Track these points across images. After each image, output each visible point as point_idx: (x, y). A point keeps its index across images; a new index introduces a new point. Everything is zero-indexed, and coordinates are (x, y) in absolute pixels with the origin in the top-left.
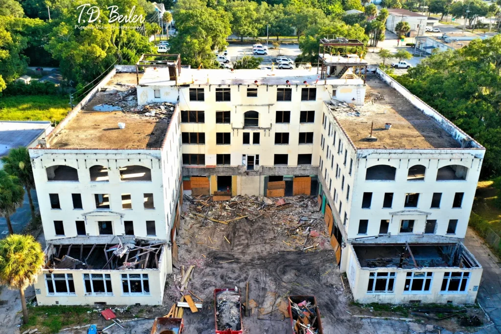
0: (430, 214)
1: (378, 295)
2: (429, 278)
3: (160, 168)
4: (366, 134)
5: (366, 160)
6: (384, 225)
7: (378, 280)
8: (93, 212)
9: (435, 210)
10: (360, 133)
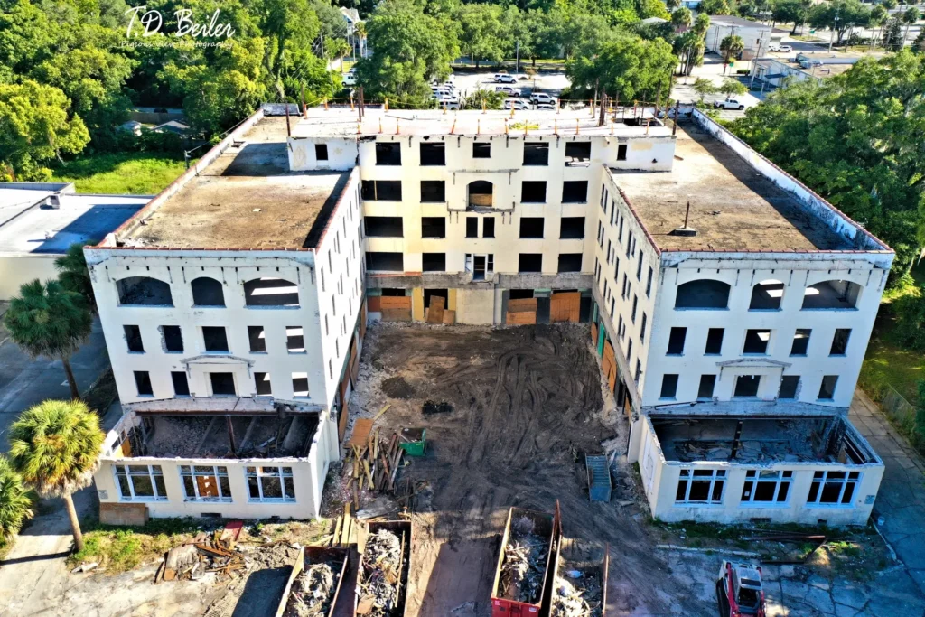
0: (789, 365)
1: (695, 508)
2: (786, 480)
3: (313, 283)
4: (676, 222)
5: (678, 271)
6: (707, 383)
7: (694, 483)
8: (200, 357)
9: (797, 359)
10: (665, 221)
